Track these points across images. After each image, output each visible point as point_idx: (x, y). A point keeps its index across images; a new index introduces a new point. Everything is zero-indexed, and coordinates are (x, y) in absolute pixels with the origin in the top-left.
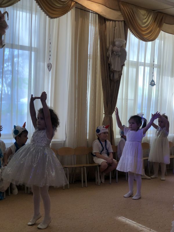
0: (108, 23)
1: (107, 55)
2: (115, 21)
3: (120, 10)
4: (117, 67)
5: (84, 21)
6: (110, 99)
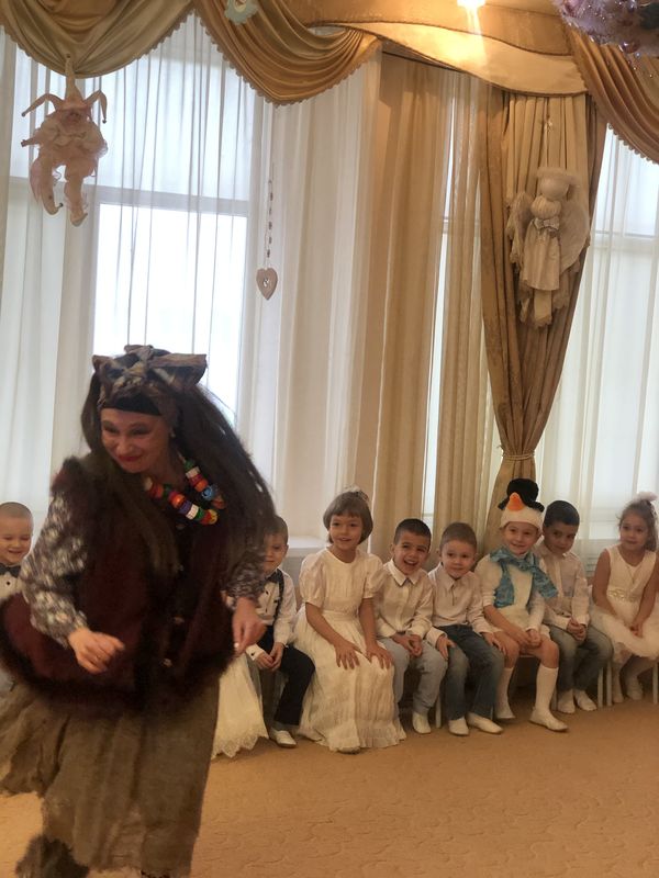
0: (516, 107)
1: (508, 230)
2: (547, 97)
3: (568, 53)
4: (544, 276)
5: (418, 102)
6: (518, 395)
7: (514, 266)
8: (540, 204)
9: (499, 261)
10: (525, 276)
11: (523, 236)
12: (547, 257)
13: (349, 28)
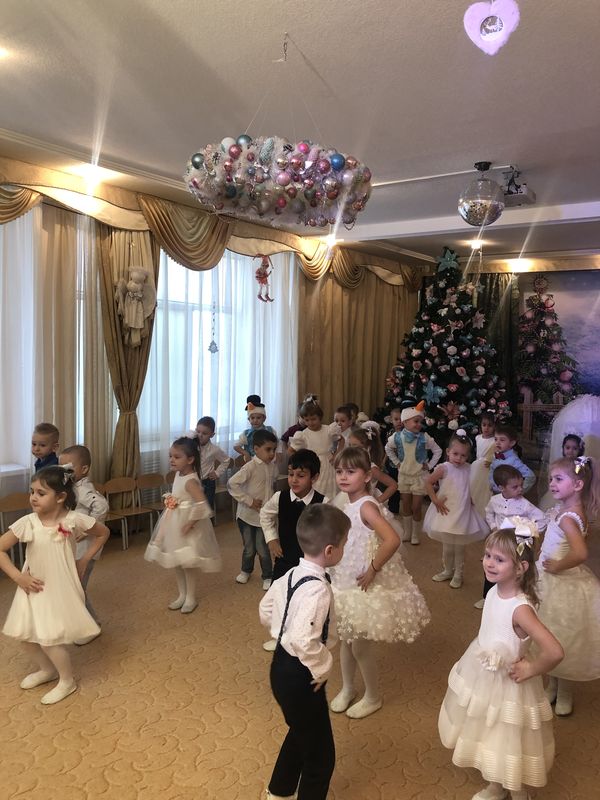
0: (115, 235)
1: (116, 298)
2: (131, 231)
3: (140, 210)
4: (136, 321)
5: (64, 231)
6: (126, 381)
7: (120, 316)
8: (132, 285)
9: (112, 313)
10: (126, 321)
11: (124, 301)
12: (137, 312)
13: (24, 188)
